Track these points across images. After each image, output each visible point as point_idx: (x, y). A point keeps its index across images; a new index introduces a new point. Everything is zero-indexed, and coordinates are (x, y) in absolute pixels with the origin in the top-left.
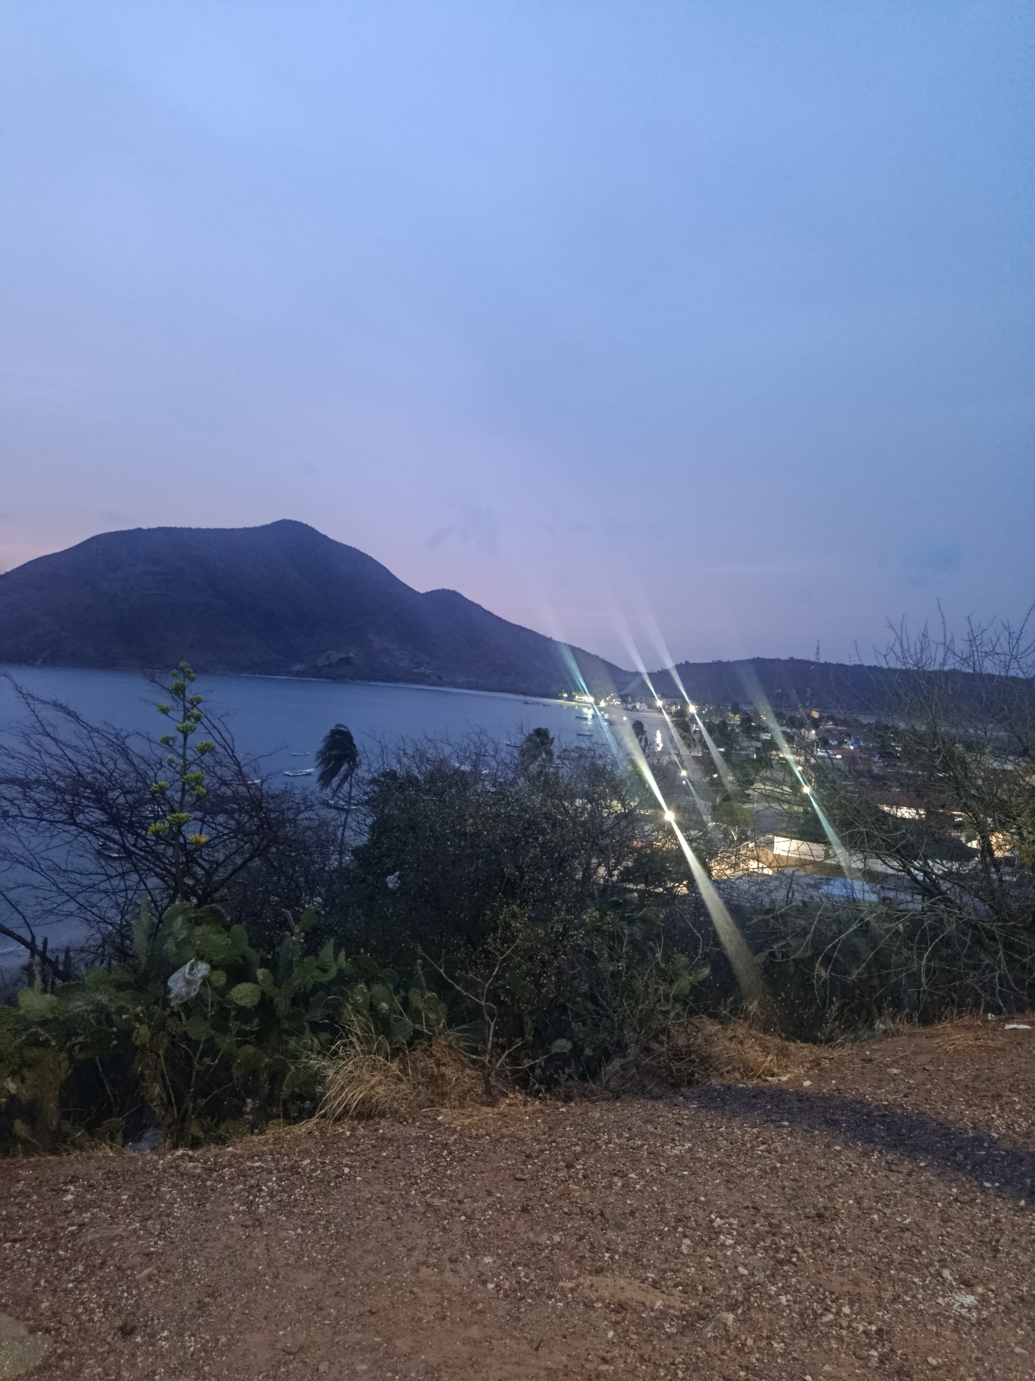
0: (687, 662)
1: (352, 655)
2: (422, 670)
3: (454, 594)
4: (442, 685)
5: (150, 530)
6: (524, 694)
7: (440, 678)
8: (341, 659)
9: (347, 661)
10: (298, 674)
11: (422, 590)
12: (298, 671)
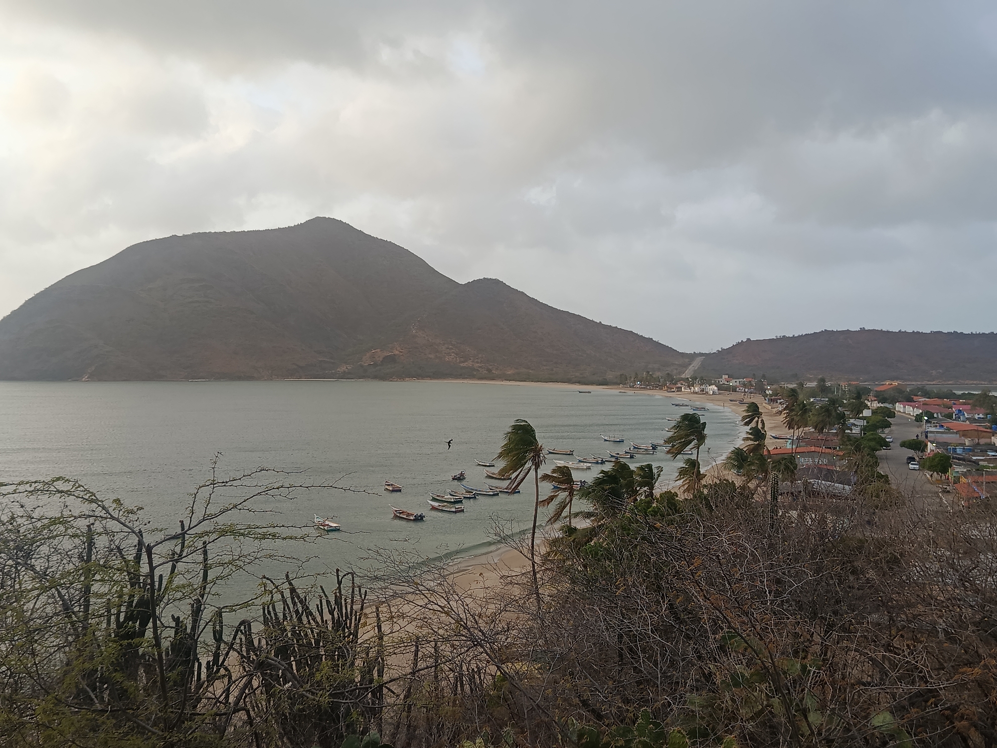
0: (748, 339)
1: (397, 352)
2: (469, 363)
3: (496, 284)
4: (493, 379)
5: (184, 236)
6: (580, 383)
7: (489, 371)
8: (385, 358)
9: (391, 359)
10: (346, 376)
11: (462, 281)
12: (345, 371)
